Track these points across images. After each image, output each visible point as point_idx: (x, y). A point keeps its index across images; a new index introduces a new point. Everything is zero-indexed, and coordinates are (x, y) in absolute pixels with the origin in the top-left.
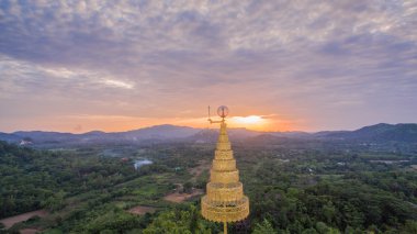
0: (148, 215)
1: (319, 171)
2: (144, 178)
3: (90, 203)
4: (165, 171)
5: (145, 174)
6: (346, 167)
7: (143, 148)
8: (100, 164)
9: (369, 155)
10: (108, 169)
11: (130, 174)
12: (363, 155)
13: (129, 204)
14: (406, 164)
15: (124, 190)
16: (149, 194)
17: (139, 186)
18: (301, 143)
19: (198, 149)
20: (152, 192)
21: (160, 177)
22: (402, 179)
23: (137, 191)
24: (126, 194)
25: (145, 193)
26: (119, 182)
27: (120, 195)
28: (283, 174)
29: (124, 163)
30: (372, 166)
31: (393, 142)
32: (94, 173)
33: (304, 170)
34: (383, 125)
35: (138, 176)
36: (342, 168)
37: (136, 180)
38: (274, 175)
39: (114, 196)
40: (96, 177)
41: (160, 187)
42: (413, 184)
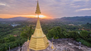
0: (18, 36)
1: (53, 26)
2: (15, 29)
3: (1, 35)
4: (21, 27)
5: (16, 28)
6: (58, 25)
7: (14, 22)
8: (3, 26)
10: (5, 27)
11: (12, 28)
12: (61, 23)
13: (12, 34)
14: (68, 24)
15: (10, 32)
16: (17, 32)
18: (51, 21)
19: (29, 22)
20: (18, 32)
21: (20, 29)
22: (67, 26)
23: (14, 32)
24: (11, 32)
25: (16, 32)
26: (9, 30)
27: (10, 33)
28: (47, 26)
29: (9, 26)
30: (62, 25)
31: (66, 20)
33: (51, 26)
34: (65, 17)
35: (14, 29)
36: (57, 25)
37: (13, 29)
38: (45, 27)
39: (8, 33)
40: (2, 29)
41: (20, 31)
42: (68, 27)
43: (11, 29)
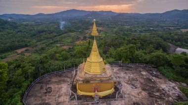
0: (70, 48)
1: (141, 32)
2: (66, 35)
3: (46, 44)
4: (75, 31)
5: (66, 33)
6: (153, 30)
8: (46, 29)
9: (164, 25)
10: (50, 31)
11: (60, 33)
12: (162, 25)
13: (61, 45)
14: (179, 29)
15: (58, 39)
17: (64, 38)
19: (89, 21)
20: (70, 40)
21: (73, 34)
23: (64, 40)
25: (67, 41)
26: (56, 36)
27: (57, 41)
28: (126, 32)
29: (56, 28)
30: (164, 29)
32: (44, 33)
33: (135, 31)
37: (63, 35)
39: (55, 42)
40: (46, 34)
41: (73, 38)
42: (176, 37)
43: (59, 35)
